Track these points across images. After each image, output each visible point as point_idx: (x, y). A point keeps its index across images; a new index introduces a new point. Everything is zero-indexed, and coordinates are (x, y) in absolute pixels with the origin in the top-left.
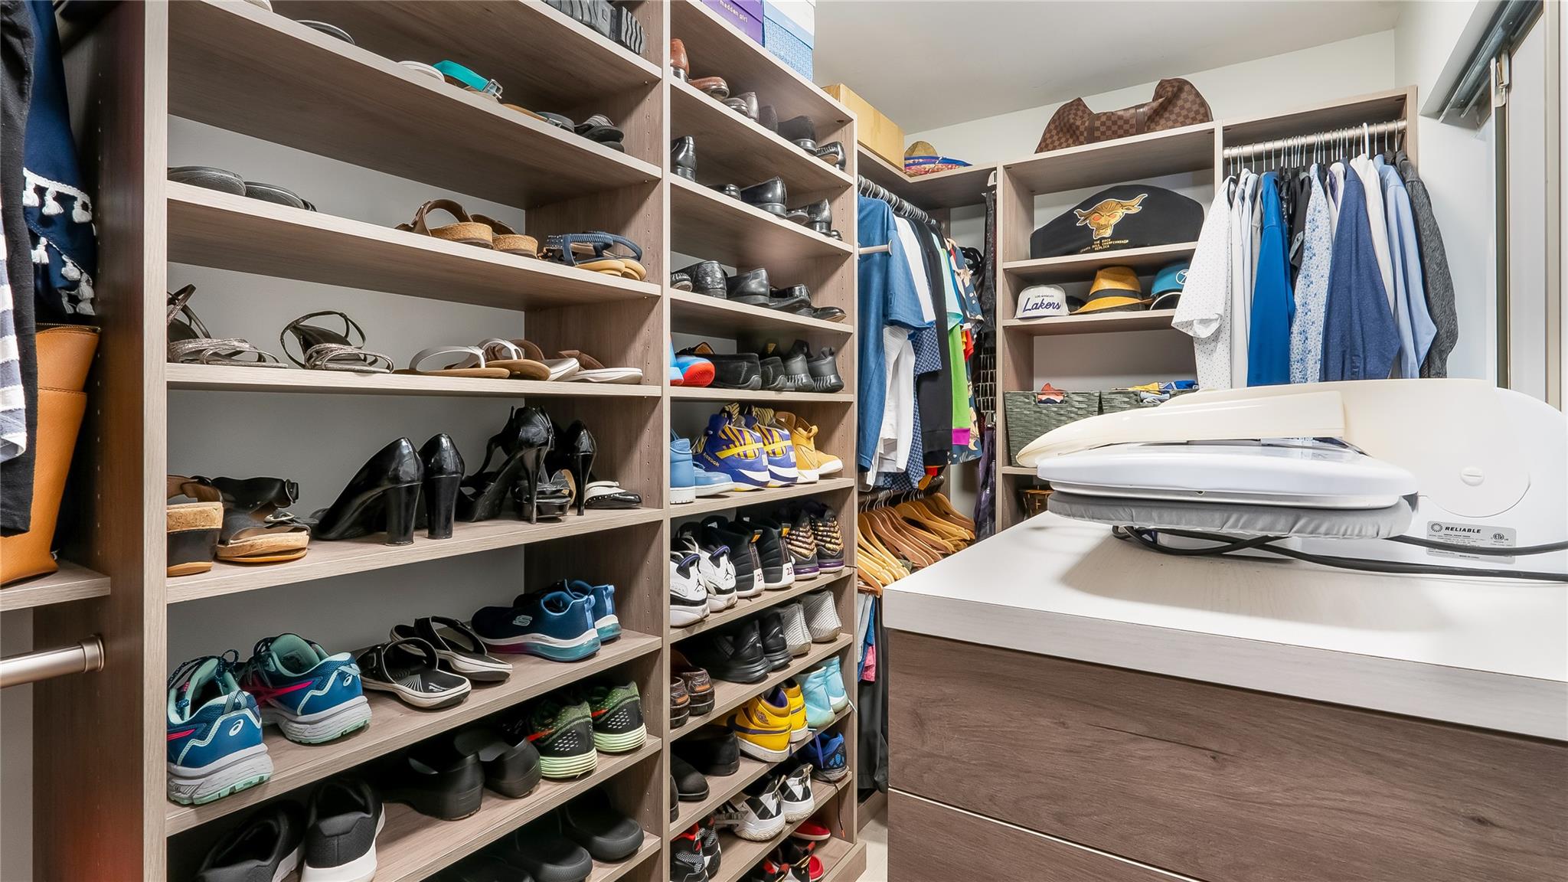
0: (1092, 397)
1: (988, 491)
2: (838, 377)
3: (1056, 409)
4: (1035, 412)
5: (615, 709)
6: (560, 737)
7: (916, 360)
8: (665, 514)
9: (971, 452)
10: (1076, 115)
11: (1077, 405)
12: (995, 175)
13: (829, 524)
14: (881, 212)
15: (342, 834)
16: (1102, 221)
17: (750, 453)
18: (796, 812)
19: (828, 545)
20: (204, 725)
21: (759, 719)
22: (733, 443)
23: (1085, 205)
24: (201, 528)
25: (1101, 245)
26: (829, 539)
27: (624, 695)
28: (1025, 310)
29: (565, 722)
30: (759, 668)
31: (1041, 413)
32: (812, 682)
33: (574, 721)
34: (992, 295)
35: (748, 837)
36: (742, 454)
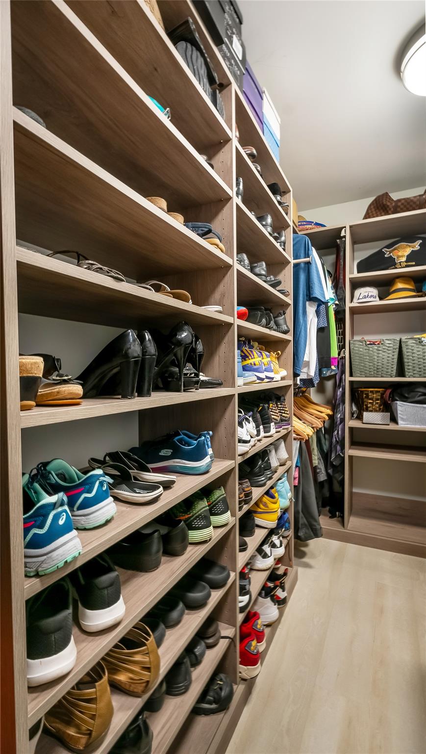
0: (396, 341)
1: (341, 390)
2: (287, 326)
3: (376, 348)
4: (366, 349)
5: (216, 502)
6: (195, 519)
7: (318, 320)
8: (235, 391)
9: (333, 370)
10: (386, 200)
11: (388, 345)
12: (345, 230)
13: (283, 403)
14: (304, 242)
15: (109, 587)
16: (400, 254)
17: (257, 363)
18: (278, 553)
19: (283, 415)
20: (41, 518)
21: (263, 505)
22: (248, 357)
23: (388, 247)
24: (34, 375)
25: (400, 265)
26: (284, 412)
27: (219, 494)
28: (358, 299)
29: (197, 510)
30: (263, 479)
31: (369, 350)
32: (279, 486)
33: (200, 510)
34: (343, 291)
35: (257, 568)
36: (252, 363)
